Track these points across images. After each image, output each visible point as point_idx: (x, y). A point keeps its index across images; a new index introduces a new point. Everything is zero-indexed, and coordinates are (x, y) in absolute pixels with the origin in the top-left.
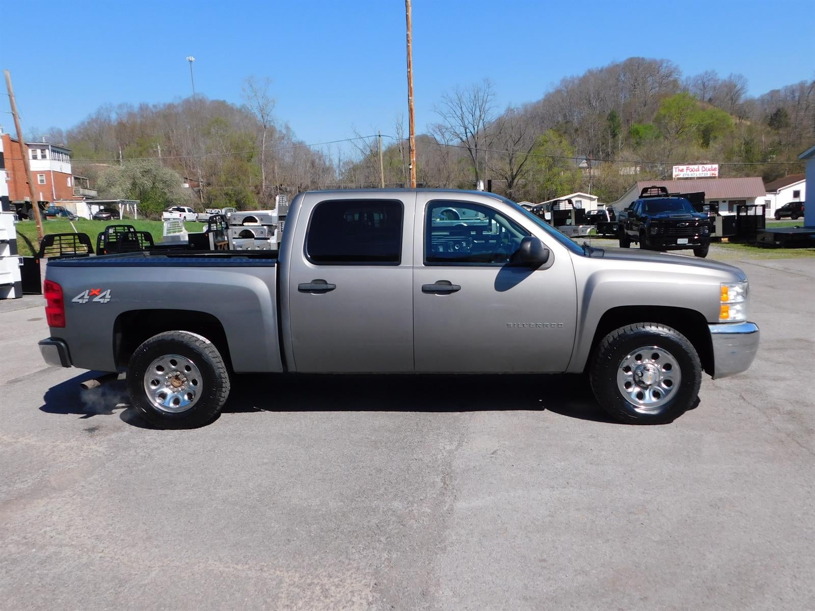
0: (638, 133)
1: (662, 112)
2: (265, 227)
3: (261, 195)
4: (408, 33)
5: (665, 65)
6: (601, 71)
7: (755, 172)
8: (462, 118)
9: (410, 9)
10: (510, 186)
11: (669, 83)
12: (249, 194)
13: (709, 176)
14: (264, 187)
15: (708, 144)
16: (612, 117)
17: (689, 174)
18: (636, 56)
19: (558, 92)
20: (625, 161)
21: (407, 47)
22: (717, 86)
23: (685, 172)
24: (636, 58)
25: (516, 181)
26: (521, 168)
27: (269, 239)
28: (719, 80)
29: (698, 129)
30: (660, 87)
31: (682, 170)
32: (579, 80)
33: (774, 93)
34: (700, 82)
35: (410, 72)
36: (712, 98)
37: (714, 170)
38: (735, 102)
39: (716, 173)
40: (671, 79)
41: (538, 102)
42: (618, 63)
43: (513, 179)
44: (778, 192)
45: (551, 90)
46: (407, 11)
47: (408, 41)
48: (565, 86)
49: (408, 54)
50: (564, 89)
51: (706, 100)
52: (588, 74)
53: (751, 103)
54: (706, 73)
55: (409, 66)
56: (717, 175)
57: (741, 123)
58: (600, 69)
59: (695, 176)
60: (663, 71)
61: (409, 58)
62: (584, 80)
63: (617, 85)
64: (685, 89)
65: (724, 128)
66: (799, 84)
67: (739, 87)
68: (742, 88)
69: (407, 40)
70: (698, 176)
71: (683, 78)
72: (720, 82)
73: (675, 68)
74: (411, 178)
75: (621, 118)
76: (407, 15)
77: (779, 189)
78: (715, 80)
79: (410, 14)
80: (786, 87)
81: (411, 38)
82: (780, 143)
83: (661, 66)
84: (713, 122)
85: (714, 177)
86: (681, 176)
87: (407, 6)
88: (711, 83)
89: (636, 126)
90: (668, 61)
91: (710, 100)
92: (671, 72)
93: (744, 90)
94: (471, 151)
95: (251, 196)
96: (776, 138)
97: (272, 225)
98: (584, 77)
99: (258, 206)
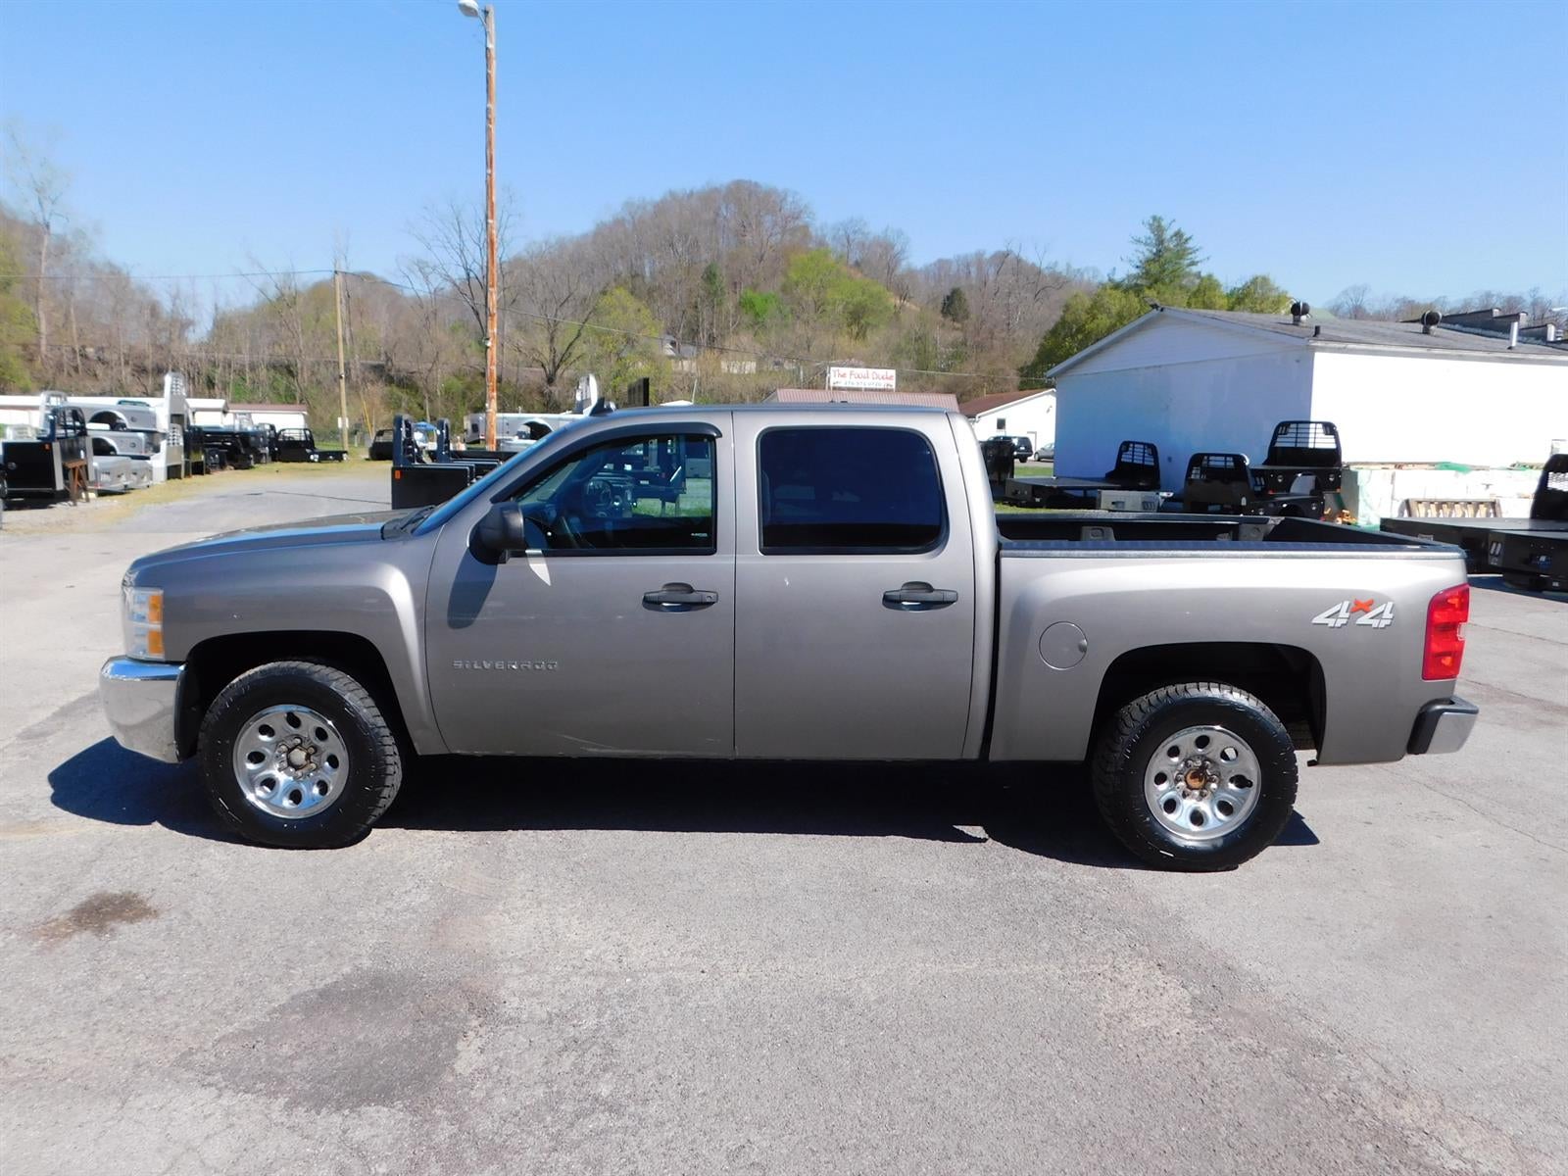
0: (752, 306)
1: (794, 276)
2: (141, 435)
3: (38, 364)
4: (489, 105)
5: (790, 199)
6: (692, 194)
7: (933, 385)
8: (462, 251)
9: (494, 63)
10: (550, 380)
11: (797, 231)
12: (11, 360)
13: (882, 387)
14: (43, 348)
15: (864, 336)
16: (710, 276)
17: (855, 383)
18: (746, 178)
19: (619, 222)
20: (741, 352)
21: (487, 131)
22: (867, 243)
23: (847, 379)
24: (747, 182)
25: (559, 372)
26: (570, 350)
27: (148, 458)
28: (868, 233)
29: (845, 308)
30: (783, 233)
31: (843, 376)
32: (655, 207)
33: (942, 264)
34: (841, 232)
35: (491, 175)
36: (859, 260)
37: (891, 378)
38: (893, 271)
39: (893, 383)
40: (800, 223)
41: (585, 236)
42: (718, 186)
43: (556, 368)
44: (977, 419)
45: (608, 218)
46: (488, 66)
47: (489, 120)
48: (630, 213)
49: (489, 144)
50: (628, 218)
51: (851, 263)
52: (669, 198)
53: (912, 273)
54: (851, 221)
55: (489, 163)
56: (894, 387)
57: (902, 306)
58: (688, 192)
59: (863, 386)
60: (788, 207)
61: (491, 150)
62: (661, 208)
63: (715, 222)
64: (821, 243)
65: (881, 312)
66: (976, 254)
67: (898, 248)
68: (903, 251)
69: (487, 118)
70: (867, 386)
71: (818, 224)
72: (871, 237)
73: (806, 206)
74: (489, 363)
75: (723, 279)
76: (488, 74)
77: (978, 415)
78: (863, 233)
79: (493, 72)
80: (959, 256)
81: (494, 115)
82: (964, 343)
83: (785, 199)
84: (866, 300)
85: (890, 391)
86: (842, 385)
87: (488, 58)
88: (859, 237)
89: (750, 294)
90: (796, 193)
91: (857, 264)
92: (801, 211)
93: (906, 255)
94: (477, 314)
95: (17, 364)
96: (959, 335)
97: (156, 432)
98: (662, 202)
99: (32, 385)
